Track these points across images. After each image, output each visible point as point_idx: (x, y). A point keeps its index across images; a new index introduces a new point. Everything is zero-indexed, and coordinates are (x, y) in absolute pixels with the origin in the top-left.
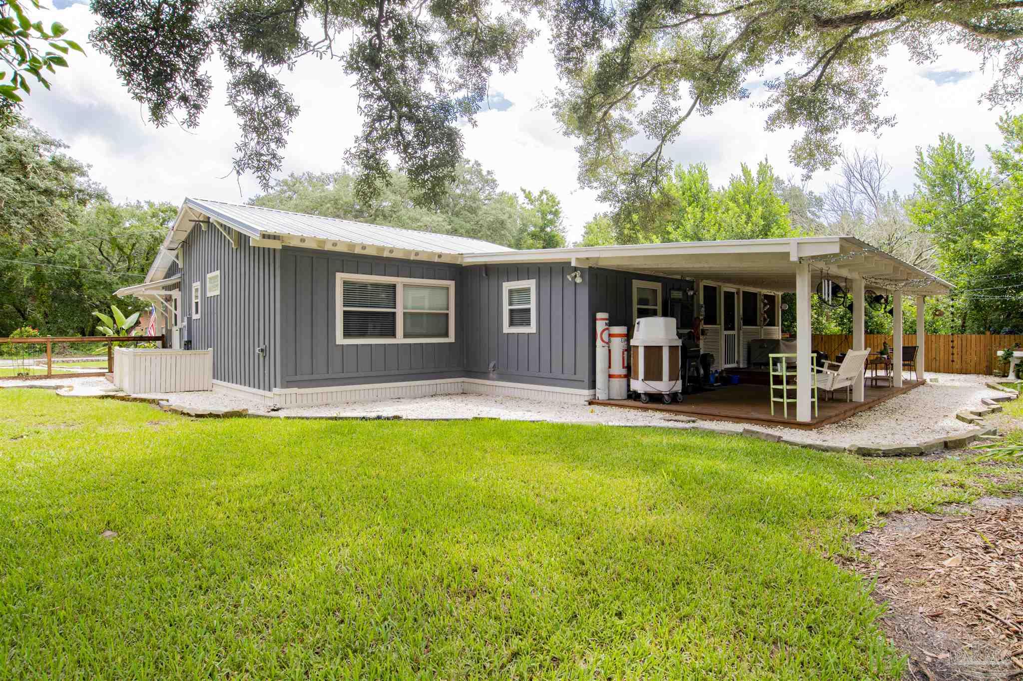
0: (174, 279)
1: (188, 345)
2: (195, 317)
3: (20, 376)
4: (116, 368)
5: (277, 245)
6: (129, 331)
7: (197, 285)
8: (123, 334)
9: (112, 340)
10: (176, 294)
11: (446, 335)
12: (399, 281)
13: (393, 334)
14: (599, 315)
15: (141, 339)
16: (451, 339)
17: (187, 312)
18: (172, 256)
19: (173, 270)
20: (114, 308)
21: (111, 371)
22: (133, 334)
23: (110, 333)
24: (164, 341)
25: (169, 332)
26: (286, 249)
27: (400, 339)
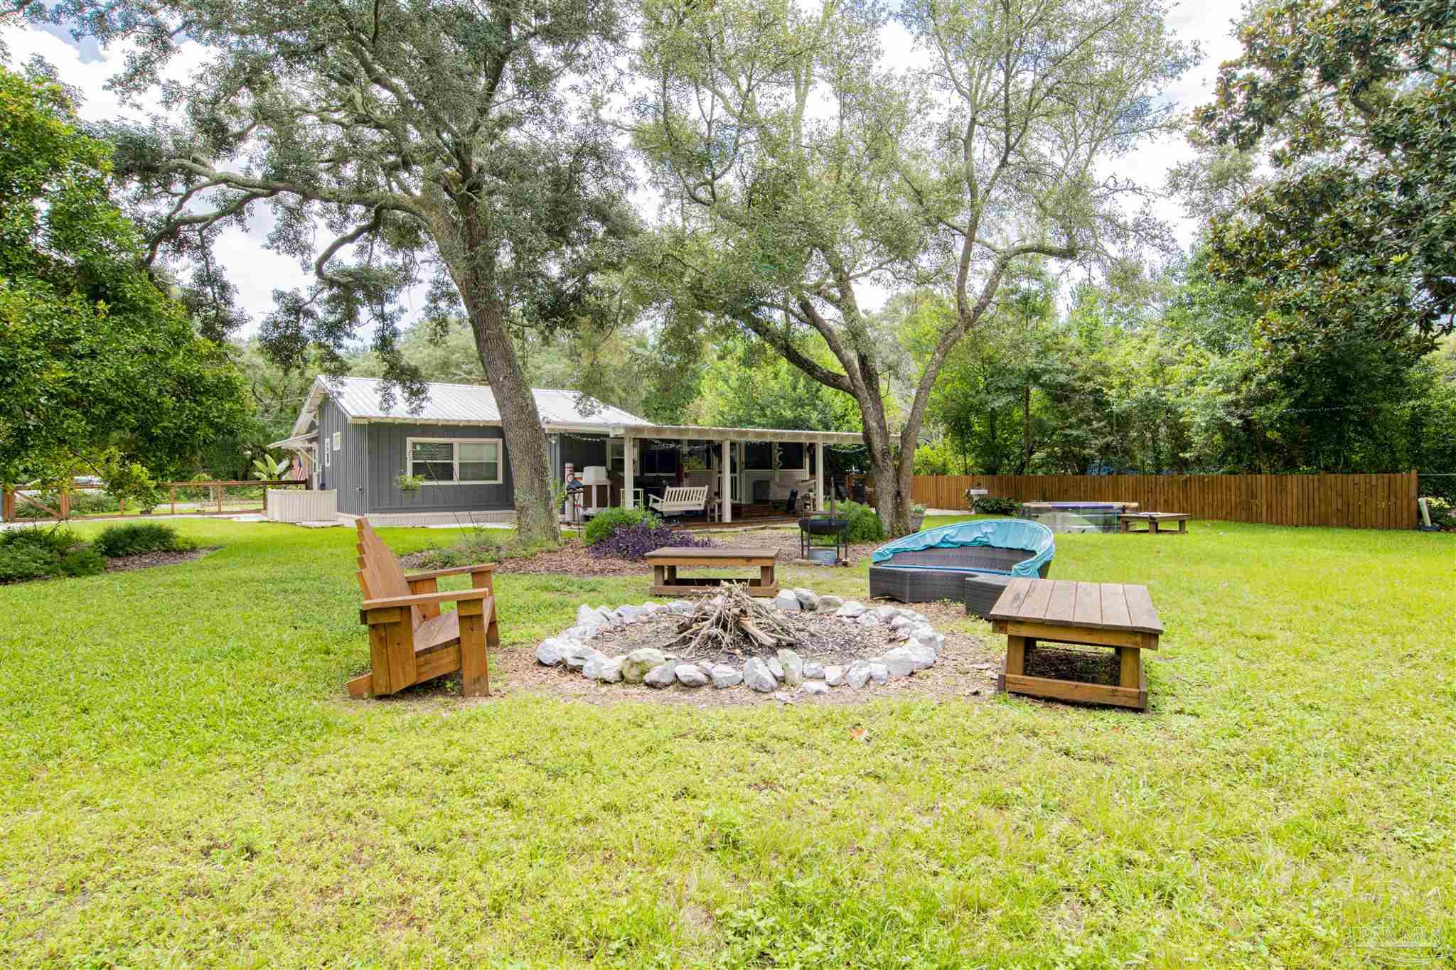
0: (314, 433)
1: (323, 487)
2: (327, 465)
3: (198, 512)
4: (269, 507)
5: (365, 422)
6: (279, 476)
7: (327, 440)
8: (275, 479)
9: (266, 483)
10: (315, 445)
11: (496, 479)
12: (455, 441)
13: (451, 479)
14: (567, 465)
15: (289, 483)
16: (500, 481)
17: (321, 460)
18: (310, 417)
19: (312, 426)
20: (267, 456)
21: (265, 508)
22: (284, 478)
23: (264, 477)
24: (307, 484)
25: (311, 476)
26: (370, 424)
27: (455, 482)
